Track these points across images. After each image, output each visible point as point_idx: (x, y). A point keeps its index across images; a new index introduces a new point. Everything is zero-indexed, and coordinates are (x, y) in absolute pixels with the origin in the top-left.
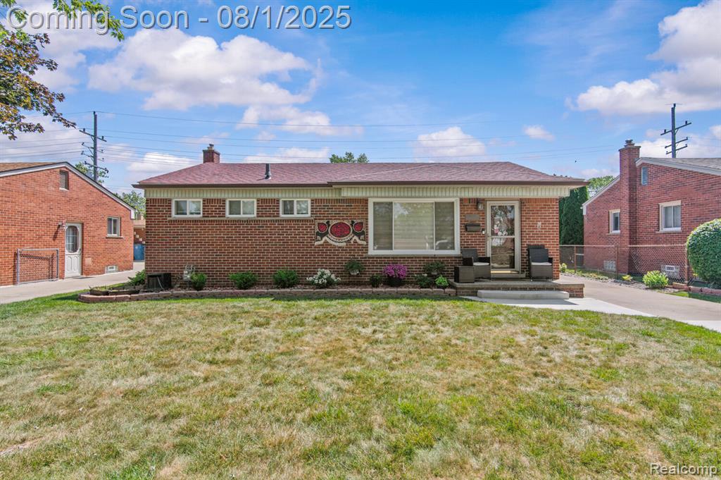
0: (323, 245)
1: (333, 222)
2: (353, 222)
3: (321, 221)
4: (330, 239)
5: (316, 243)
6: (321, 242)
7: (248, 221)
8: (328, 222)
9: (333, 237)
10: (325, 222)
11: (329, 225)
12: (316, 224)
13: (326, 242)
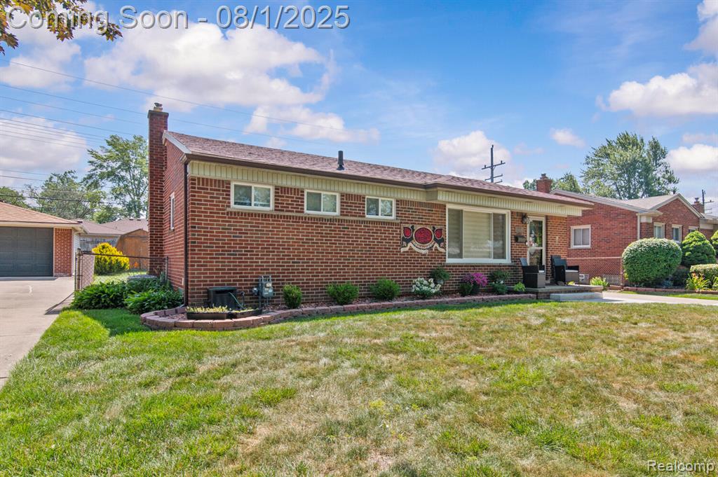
0: (407, 252)
1: (417, 227)
2: (434, 228)
3: (407, 225)
4: (413, 245)
5: (402, 250)
6: (407, 249)
7: (332, 220)
8: (412, 227)
9: (417, 244)
10: (410, 226)
11: (413, 230)
12: (402, 227)
13: (411, 249)
